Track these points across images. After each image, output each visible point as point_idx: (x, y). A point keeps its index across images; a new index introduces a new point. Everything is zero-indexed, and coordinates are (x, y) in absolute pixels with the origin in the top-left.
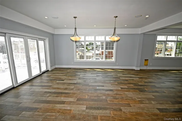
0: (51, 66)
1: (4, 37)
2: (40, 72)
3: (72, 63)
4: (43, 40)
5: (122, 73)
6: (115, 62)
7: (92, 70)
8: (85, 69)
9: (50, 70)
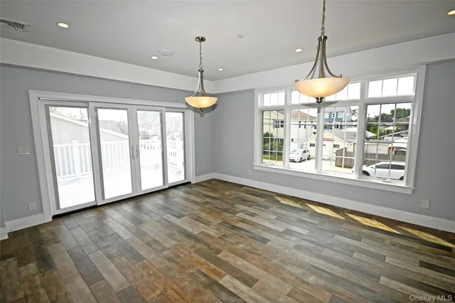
0: (197, 174)
2: (164, 184)
3: (250, 173)
4: (182, 110)
5: (421, 258)
6: (410, 192)
7: (297, 205)
8: (278, 198)
9: (193, 182)
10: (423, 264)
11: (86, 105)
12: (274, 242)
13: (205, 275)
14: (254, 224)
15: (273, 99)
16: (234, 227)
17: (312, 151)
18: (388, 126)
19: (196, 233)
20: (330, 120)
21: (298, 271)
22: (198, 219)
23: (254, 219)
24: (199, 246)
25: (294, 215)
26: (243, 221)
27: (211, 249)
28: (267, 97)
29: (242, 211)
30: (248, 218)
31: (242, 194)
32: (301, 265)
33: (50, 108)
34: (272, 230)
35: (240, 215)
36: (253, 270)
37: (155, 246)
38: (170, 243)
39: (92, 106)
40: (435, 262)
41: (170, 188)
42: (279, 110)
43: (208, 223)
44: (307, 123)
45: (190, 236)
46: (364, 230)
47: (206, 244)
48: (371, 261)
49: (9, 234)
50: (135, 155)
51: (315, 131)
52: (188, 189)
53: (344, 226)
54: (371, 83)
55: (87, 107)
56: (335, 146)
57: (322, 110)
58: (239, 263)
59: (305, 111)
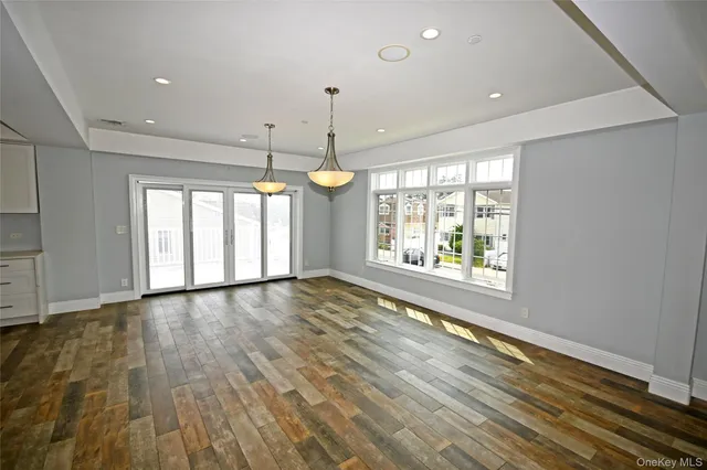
0: (305, 268)
2: (263, 276)
4: (290, 193)
6: (510, 297)
9: (300, 277)
10: (462, 368)
11: (182, 188)
15: (385, 181)
26: (318, 316)
29: (326, 308)
33: (148, 191)
39: (186, 189)
41: (270, 281)
49: (103, 305)
50: (229, 240)
55: (183, 191)
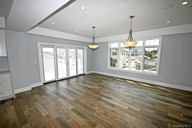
0: (87, 71)
1: (53, 48)
2: (77, 74)
3: (106, 71)
4: (83, 49)
5: (159, 93)
6: (157, 75)
7: (123, 81)
8: (116, 79)
9: (86, 74)
10: (159, 95)
11: (53, 47)
12: (116, 90)
13: (97, 97)
14: (109, 86)
15: (114, 45)
16: (103, 86)
17: (127, 64)
18: (156, 55)
19: (91, 88)
20: (134, 52)
21: (124, 96)
22: (91, 84)
23: (109, 84)
24: (93, 91)
25: (122, 83)
26: (106, 85)
27: (97, 92)
28: (112, 44)
29: (105, 82)
30: (107, 84)
31: (104, 77)
32: (124, 95)
33: (43, 48)
34: (115, 87)
35: (104, 83)
36: (110, 96)
37: (79, 91)
38: (84, 90)
40: (163, 94)
41: (78, 76)
42: (116, 49)
43: (94, 85)
44: (125, 53)
45: (90, 89)
46: (143, 87)
47: (95, 90)
48: (145, 94)
49: (32, 88)
51: (128, 56)
52: (85, 76)
53: (137, 86)
54: (146, 41)
55: (54, 48)
56: (136, 62)
57: (131, 50)
58: (106, 95)
59: (125, 49)
